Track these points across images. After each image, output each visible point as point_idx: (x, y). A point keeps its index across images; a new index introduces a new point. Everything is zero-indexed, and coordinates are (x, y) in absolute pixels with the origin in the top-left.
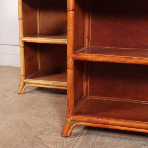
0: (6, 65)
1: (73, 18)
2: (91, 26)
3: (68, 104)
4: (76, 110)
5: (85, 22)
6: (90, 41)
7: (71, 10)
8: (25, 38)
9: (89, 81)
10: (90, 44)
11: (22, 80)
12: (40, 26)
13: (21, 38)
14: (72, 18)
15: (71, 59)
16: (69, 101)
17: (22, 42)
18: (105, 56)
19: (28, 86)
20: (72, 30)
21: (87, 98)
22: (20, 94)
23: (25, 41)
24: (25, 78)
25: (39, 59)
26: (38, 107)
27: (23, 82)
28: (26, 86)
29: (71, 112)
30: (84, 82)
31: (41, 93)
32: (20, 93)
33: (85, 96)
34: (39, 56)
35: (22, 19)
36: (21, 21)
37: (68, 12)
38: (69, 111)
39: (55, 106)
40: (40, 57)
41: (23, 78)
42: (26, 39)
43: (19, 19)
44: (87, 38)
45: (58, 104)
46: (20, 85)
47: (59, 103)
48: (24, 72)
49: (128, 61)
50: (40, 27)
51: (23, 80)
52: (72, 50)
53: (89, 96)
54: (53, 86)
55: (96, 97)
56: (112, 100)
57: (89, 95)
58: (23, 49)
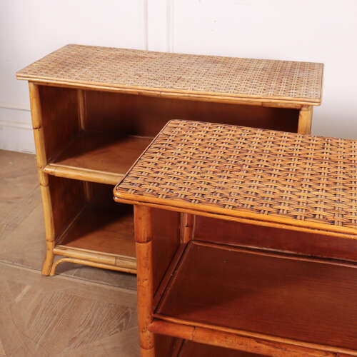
7: (144, 241)
8: (52, 164)
10: (193, 236)
11: (49, 250)
13: (41, 168)
14: (147, 258)
15: (149, 332)
17: (43, 174)
22: (47, 276)
23: (51, 174)
26: (85, 332)
27: (52, 252)
32: (46, 274)
35: (39, 128)
36: (39, 133)
39: (121, 327)
41: (50, 244)
43: (34, 128)
44: (187, 226)
45: (127, 316)
58: (48, 187)
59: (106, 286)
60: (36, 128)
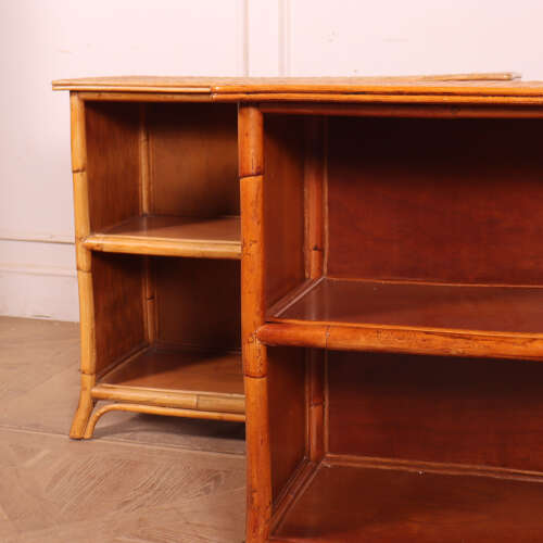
0: (29, 314)
1: (260, 198)
2: (326, 208)
3: (250, 500)
4: (279, 517)
5: (306, 195)
6: (326, 260)
7: (253, 171)
8: (98, 235)
9: (327, 403)
10: (325, 270)
11: (85, 389)
12: (149, 184)
13: (80, 239)
14: (257, 202)
15: (258, 342)
16: (255, 491)
17: (84, 250)
18: (378, 331)
19: (109, 411)
20: (255, 242)
21: (324, 463)
22: (80, 439)
23: (96, 248)
24: (97, 381)
25: (147, 305)
26: (145, 496)
27: (91, 394)
28: (103, 410)
29: (261, 530)
30: (310, 406)
31: (157, 435)
32: (78, 435)
33: (312, 456)
34: (146, 293)
35: (83, 170)
36: (81, 179)
37: (241, 180)
38: (255, 528)
39: (207, 490)
40: (152, 298)
41: (88, 379)
42: (100, 242)
43: (74, 172)
44: (316, 249)
45: (217, 479)
46: (78, 407)
47: (223, 475)
48: (94, 360)
49: (458, 348)
50: (148, 189)
51: (89, 387)
52: (258, 309)
53: (329, 455)
54: (197, 409)
55: (355, 458)
56: (412, 470)
57: (331, 451)
58: (90, 274)
59: (179, 449)
60: (78, 171)
